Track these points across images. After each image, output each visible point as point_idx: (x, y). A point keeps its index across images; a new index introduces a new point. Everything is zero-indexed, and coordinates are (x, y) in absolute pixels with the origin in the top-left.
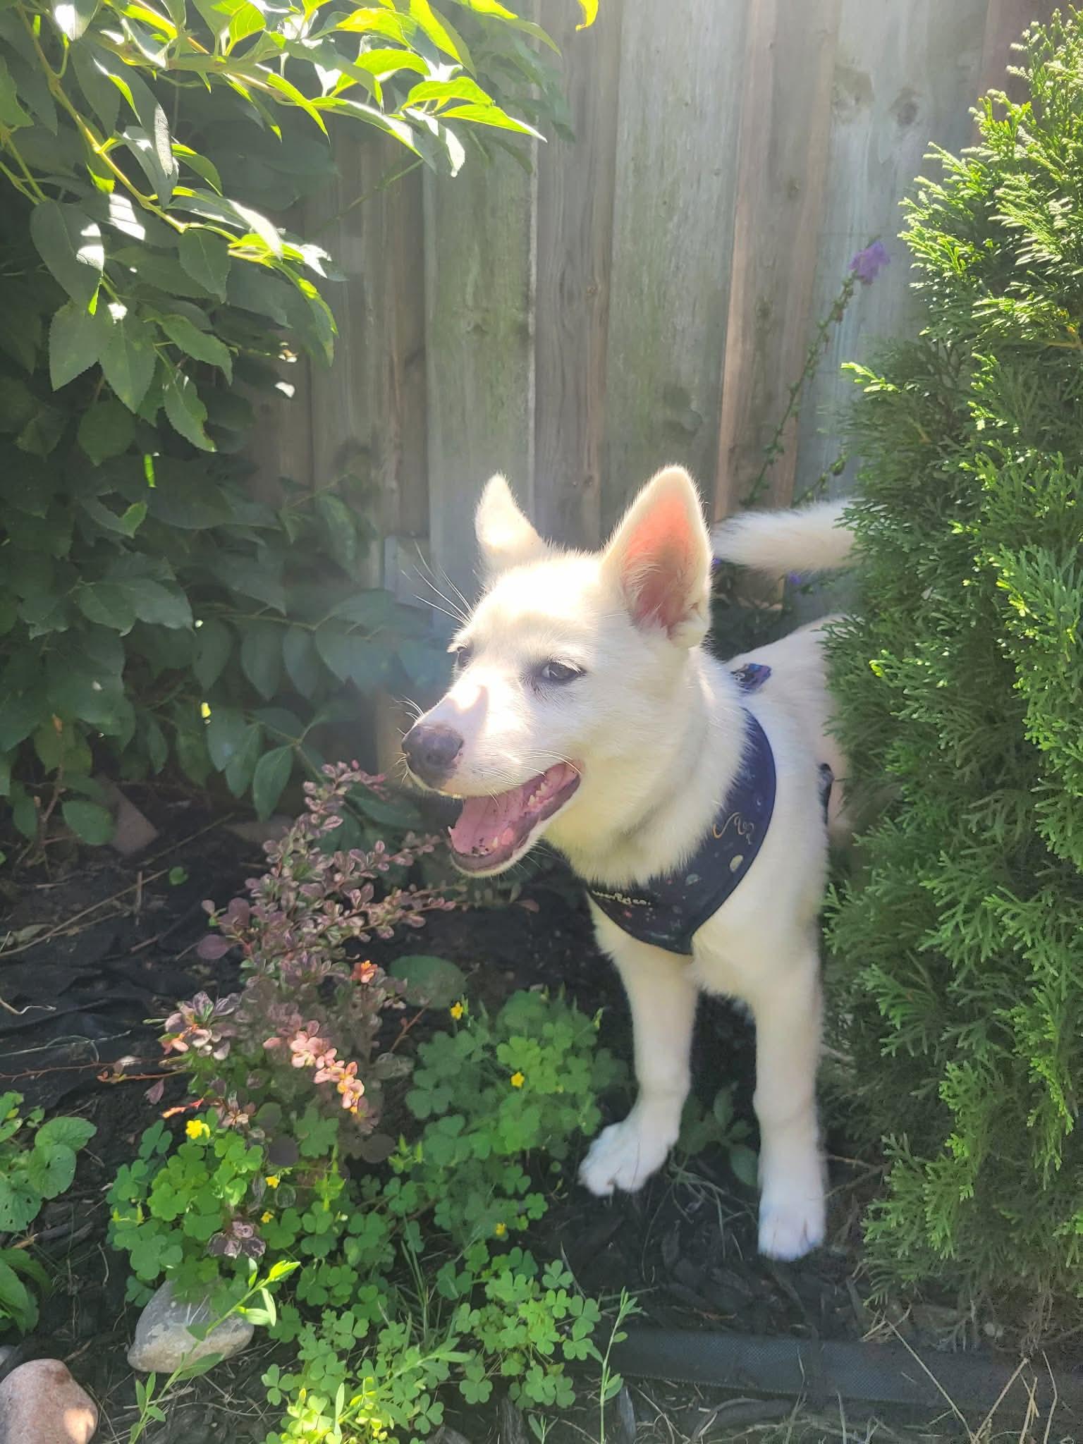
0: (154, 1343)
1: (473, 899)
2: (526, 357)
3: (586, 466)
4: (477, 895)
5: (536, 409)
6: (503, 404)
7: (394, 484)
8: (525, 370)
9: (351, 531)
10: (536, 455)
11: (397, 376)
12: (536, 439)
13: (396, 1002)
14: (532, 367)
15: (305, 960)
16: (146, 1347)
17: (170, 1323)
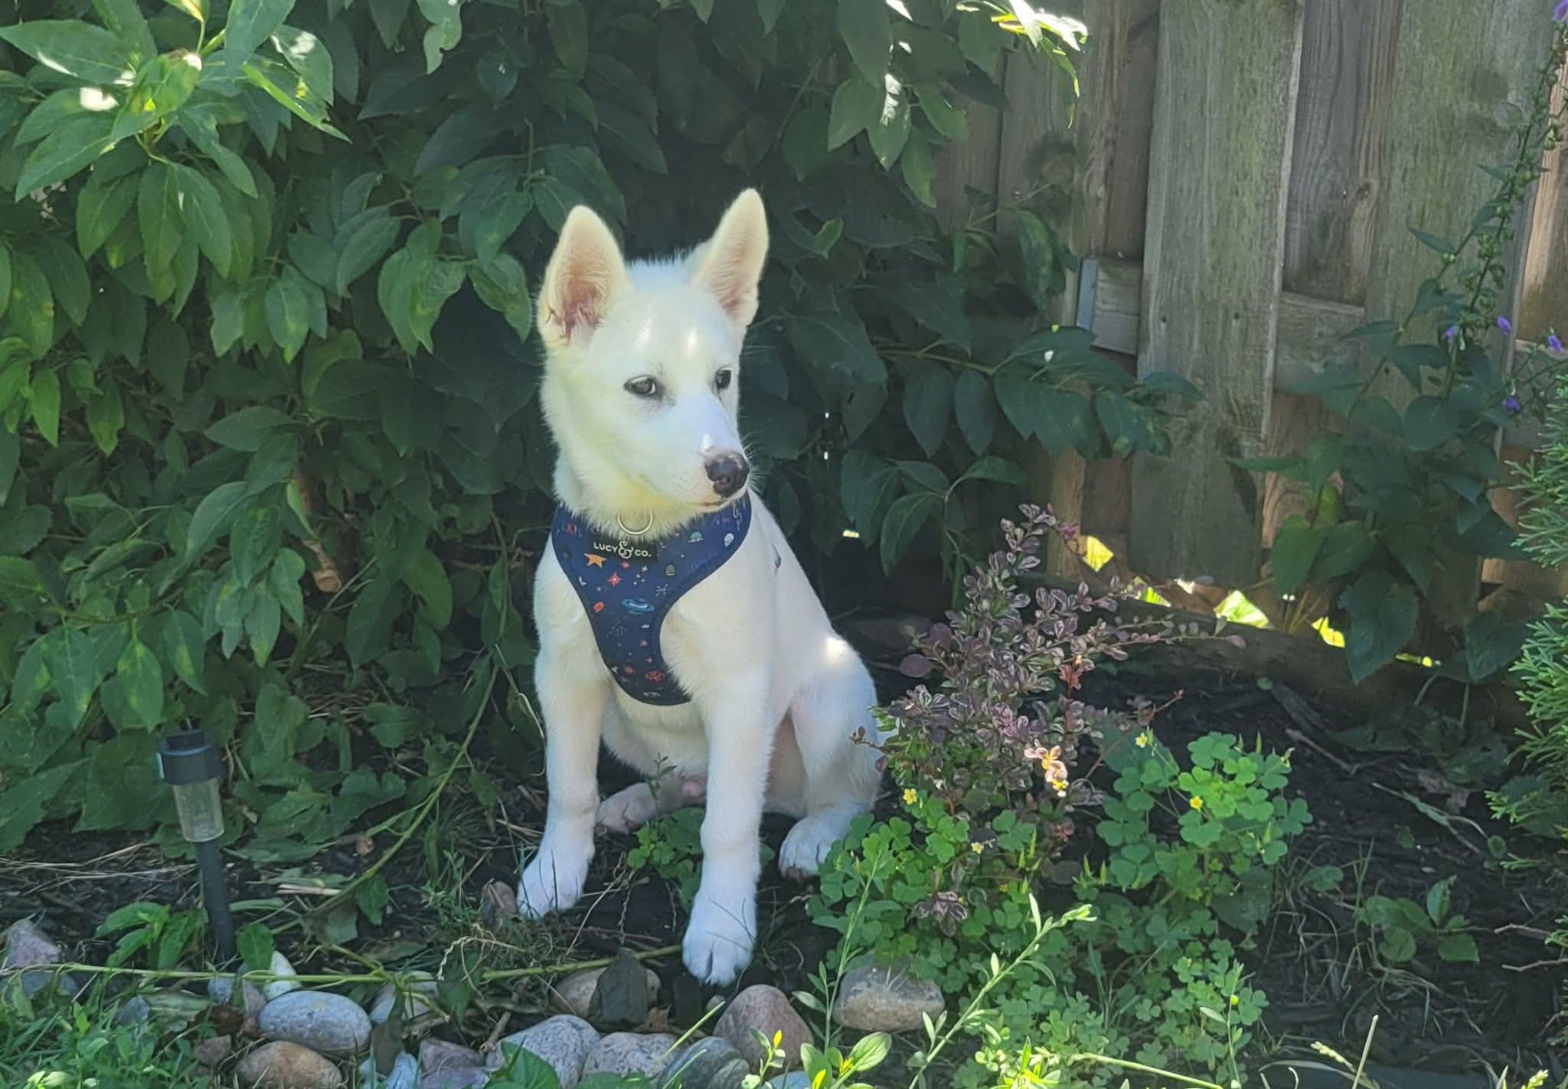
0: (859, 996)
1: (1179, 633)
2: (1291, 34)
3: (1361, 173)
4: (1183, 628)
5: (1299, 95)
6: (1255, 90)
7: (1101, 191)
8: (1289, 49)
9: (1049, 257)
10: (1294, 159)
11: (1116, 52)
12: (1296, 133)
13: (1094, 729)
14: (1299, 45)
15: (1012, 673)
16: (852, 998)
17: (874, 983)
